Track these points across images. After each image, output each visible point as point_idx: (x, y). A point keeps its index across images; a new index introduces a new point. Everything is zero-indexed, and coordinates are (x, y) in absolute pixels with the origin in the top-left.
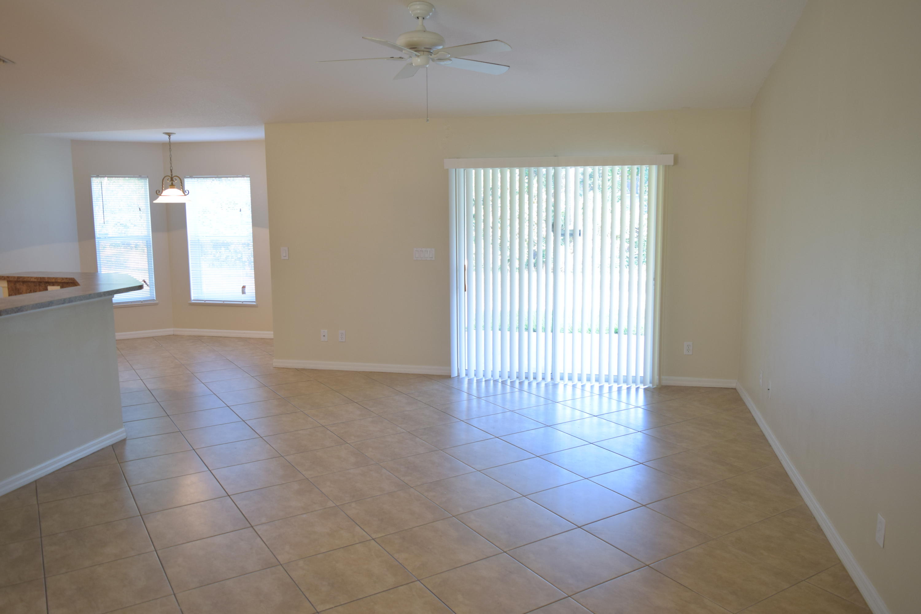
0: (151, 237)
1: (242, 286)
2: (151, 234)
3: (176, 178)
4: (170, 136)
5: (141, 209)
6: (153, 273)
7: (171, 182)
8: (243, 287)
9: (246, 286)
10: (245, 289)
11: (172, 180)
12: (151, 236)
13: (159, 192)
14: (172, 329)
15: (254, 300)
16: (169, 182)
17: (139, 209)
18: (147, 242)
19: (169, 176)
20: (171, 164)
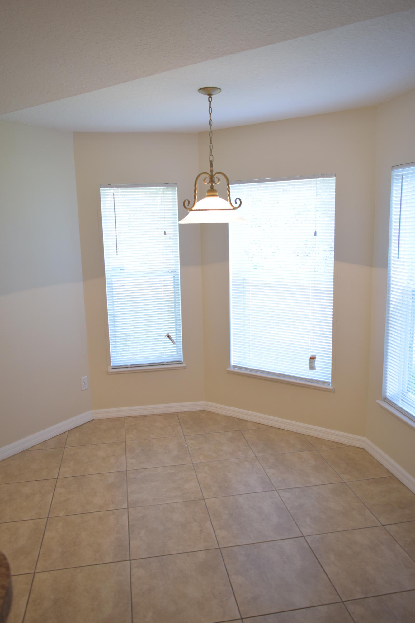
0: (179, 274)
1: (310, 356)
2: (179, 268)
3: (220, 178)
4: (210, 96)
5: (166, 233)
6: (181, 324)
7: (210, 184)
8: (311, 358)
9: (317, 357)
10: (315, 361)
11: (212, 180)
12: (179, 271)
13: (188, 205)
14: (203, 402)
15: (329, 379)
16: (207, 185)
17: (164, 233)
18: (174, 277)
19: (207, 173)
20: (211, 150)
